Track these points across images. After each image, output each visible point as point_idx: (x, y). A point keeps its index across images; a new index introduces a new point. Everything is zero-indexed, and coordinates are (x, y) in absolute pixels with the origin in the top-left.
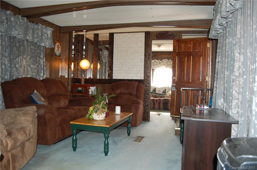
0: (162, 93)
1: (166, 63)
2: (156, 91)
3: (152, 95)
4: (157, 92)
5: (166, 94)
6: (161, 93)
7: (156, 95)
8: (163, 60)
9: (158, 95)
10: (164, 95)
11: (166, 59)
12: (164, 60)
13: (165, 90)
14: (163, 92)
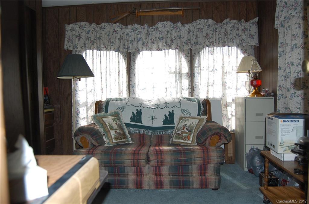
0: (161, 124)
1: (168, 32)
2: (143, 121)
3: (129, 132)
4: (146, 121)
5: (173, 127)
6: (159, 123)
7: (142, 131)
8: (156, 26)
9: (150, 131)
10: (170, 131)
11: (165, 22)
12: (160, 25)
13: (172, 114)
14: (165, 122)
